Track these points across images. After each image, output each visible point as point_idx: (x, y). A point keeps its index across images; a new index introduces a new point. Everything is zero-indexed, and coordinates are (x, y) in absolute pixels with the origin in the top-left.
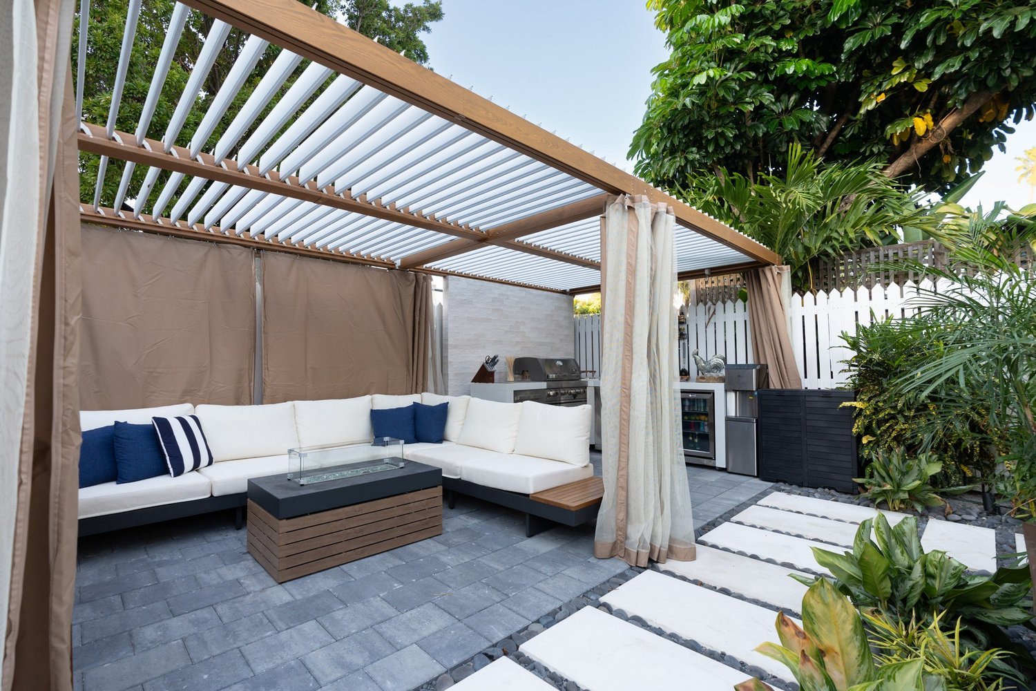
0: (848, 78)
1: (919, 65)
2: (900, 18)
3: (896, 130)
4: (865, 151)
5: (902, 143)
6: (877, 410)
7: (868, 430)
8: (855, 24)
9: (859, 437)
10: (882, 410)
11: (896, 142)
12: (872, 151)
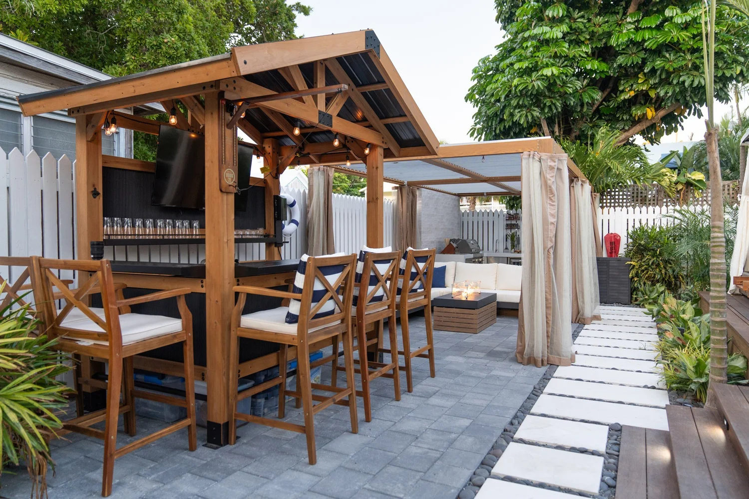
0: (614, 74)
1: (652, 82)
2: (645, 54)
3: (637, 112)
4: (619, 117)
5: (639, 118)
6: (641, 266)
7: (637, 275)
8: (623, 49)
9: (633, 278)
10: (643, 266)
11: (637, 119)
12: (623, 118)
